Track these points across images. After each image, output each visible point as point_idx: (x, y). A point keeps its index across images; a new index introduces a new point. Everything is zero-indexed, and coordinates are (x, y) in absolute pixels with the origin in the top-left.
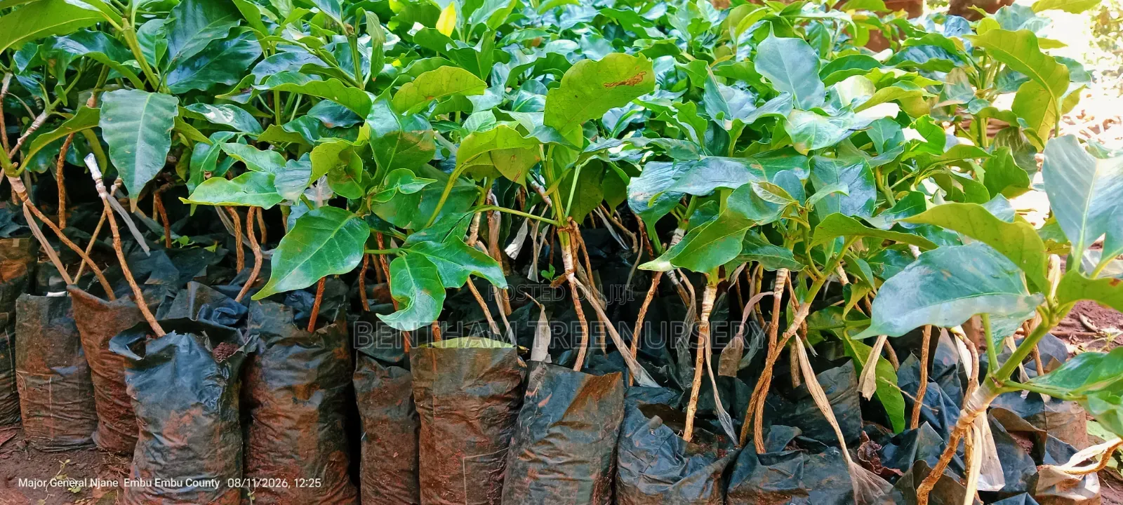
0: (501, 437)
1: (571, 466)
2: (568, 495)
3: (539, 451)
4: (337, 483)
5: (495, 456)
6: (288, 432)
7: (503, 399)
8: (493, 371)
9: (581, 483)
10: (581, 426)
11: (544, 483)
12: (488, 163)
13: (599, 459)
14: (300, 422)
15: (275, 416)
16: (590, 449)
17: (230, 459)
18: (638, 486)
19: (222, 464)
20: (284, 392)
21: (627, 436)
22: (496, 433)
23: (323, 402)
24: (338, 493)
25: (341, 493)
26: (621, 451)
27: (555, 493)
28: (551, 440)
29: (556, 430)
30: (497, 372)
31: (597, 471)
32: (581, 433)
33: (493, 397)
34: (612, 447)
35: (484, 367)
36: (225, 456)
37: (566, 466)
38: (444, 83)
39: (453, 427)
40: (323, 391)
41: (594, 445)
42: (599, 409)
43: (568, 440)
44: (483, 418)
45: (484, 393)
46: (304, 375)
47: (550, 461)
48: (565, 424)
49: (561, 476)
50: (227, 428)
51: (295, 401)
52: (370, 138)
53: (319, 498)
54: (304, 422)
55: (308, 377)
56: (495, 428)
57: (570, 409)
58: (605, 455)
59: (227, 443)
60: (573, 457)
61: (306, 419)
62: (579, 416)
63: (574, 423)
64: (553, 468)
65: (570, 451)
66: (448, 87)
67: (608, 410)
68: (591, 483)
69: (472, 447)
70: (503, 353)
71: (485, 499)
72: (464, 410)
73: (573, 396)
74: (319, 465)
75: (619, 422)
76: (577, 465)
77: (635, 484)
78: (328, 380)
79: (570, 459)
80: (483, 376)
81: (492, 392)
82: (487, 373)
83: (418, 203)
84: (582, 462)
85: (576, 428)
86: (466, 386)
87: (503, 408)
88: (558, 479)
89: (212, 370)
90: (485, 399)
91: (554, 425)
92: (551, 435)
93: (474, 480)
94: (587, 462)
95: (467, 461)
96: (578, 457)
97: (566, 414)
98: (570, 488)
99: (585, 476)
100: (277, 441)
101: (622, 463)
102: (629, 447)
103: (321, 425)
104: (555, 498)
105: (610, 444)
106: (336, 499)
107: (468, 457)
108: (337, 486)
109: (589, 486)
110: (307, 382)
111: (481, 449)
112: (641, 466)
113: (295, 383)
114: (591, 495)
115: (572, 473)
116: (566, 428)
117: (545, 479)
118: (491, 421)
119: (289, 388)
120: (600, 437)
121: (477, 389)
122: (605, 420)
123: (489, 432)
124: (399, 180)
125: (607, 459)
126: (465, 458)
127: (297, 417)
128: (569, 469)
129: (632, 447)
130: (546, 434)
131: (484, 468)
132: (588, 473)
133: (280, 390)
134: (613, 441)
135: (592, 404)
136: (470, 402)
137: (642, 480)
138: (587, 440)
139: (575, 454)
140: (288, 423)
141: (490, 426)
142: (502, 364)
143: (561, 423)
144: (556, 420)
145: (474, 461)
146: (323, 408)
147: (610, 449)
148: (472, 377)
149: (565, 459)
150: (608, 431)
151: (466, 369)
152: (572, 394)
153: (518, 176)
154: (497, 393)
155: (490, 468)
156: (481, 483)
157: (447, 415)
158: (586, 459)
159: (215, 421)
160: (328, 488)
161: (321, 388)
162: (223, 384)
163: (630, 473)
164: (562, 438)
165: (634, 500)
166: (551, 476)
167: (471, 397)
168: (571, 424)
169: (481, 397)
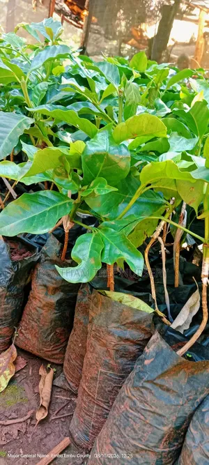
0: (127, 366)
1: (151, 414)
2: (143, 432)
3: (134, 393)
4: (57, 344)
5: (120, 376)
6: (38, 309)
7: (135, 343)
8: (132, 323)
9: (155, 429)
10: (168, 390)
11: (130, 416)
12: (173, 188)
13: (175, 418)
14: (44, 306)
15: (35, 298)
16: (170, 409)
17: (8, 311)
18: (194, 453)
19: (3, 313)
20: (43, 287)
21: (203, 410)
22: (124, 363)
23: (61, 299)
24: (56, 350)
25: (58, 351)
26: (194, 418)
27: (135, 427)
28: (142, 390)
29: (148, 385)
30: (135, 325)
31: (170, 426)
32: (166, 394)
33: (127, 340)
34: (189, 413)
35: (127, 319)
36: (6, 309)
37: (148, 413)
38: (144, 125)
39: (99, 348)
40: (62, 293)
41: (173, 407)
42: (188, 382)
43: (154, 396)
44: (117, 351)
45: (122, 335)
46: (54, 282)
47: (138, 403)
48: (155, 384)
49: (142, 417)
50: (10, 296)
51: (47, 294)
52: (83, 153)
53: (45, 349)
54: (47, 306)
55: (56, 284)
56: (125, 360)
57: (163, 375)
58: (181, 417)
59: (8, 304)
60: (154, 409)
61: (48, 305)
62: (168, 382)
63: (163, 386)
64: (139, 409)
65: (153, 404)
66: (146, 128)
67: (196, 385)
68: (162, 432)
69: (106, 365)
70: (141, 314)
71: (107, 399)
72: (107, 341)
73: (166, 368)
74: (49, 331)
75: (202, 396)
76: (156, 415)
77: (193, 450)
78: (67, 289)
79: (151, 410)
80: (125, 324)
81: (128, 336)
82: (127, 323)
83: (119, 203)
84: (160, 415)
85: (164, 390)
86: (112, 327)
87: (133, 348)
88: (140, 419)
89: (9, 264)
90: (121, 339)
91: (148, 381)
92: (143, 387)
93: (103, 386)
94: (164, 416)
95: (101, 372)
96: (158, 411)
97: (159, 377)
98: (146, 428)
99: (159, 425)
100: (33, 311)
101: (191, 429)
102: (200, 419)
103: (56, 311)
104: (134, 429)
105: (188, 409)
106: (55, 352)
107: (103, 370)
108: (56, 346)
109: (160, 433)
110: (55, 286)
111: (112, 369)
112: (203, 438)
113: (48, 284)
114: (160, 440)
115: (150, 419)
116: (156, 387)
117: (131, 414)
118: (123, 354)
119: (45, 286)
120: (181, 403)
121: (119, 330)
122: (190, 392)
123: (119, 361)
124: (99, 184)
125: (182, 419)
126: (101, 369)
127: (44, 303)
128: (149, 415)
129: (203, 420)
130: (141, 385)
131: (112, 381)
132: (164, 425)
133: (41, 285)
134: (192, 409)
135: (182, 377)
136: (111, 337)
137: (198, 450)
138: (170, 401)
139: (157, 407)
140: (39, 305)
141: (121, 357)
142: (139, 322)
143: (152, 382)
144: (149, 379)
145: (106, 374)
146: (59, 303)
147: (186, 414)
148: (117, 322)
149: (148, 408)
150: (188, 400)
151: (115, 316)
152: (166, 366)
153: (193, 201)
154: (131, 339)
155: (115, 383)
156: (107, 390)
157: (98, 339)
158: (164, 414)
159: (3, 291)
160: (51, 346)
161: (62, 291)
162: (13, 273)
163: (193, 439)
164: (151, 392)
165: (188, 462)
166: (136, 414)
167: (113, 335)
168: (161, 386)
169: (119, 337)
